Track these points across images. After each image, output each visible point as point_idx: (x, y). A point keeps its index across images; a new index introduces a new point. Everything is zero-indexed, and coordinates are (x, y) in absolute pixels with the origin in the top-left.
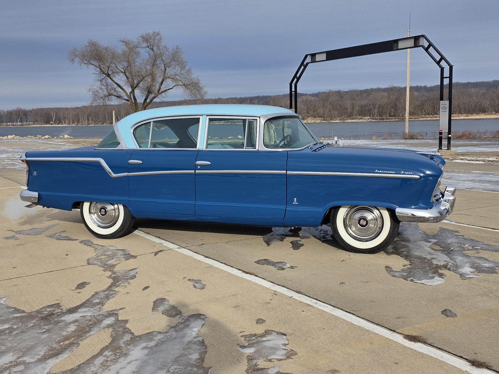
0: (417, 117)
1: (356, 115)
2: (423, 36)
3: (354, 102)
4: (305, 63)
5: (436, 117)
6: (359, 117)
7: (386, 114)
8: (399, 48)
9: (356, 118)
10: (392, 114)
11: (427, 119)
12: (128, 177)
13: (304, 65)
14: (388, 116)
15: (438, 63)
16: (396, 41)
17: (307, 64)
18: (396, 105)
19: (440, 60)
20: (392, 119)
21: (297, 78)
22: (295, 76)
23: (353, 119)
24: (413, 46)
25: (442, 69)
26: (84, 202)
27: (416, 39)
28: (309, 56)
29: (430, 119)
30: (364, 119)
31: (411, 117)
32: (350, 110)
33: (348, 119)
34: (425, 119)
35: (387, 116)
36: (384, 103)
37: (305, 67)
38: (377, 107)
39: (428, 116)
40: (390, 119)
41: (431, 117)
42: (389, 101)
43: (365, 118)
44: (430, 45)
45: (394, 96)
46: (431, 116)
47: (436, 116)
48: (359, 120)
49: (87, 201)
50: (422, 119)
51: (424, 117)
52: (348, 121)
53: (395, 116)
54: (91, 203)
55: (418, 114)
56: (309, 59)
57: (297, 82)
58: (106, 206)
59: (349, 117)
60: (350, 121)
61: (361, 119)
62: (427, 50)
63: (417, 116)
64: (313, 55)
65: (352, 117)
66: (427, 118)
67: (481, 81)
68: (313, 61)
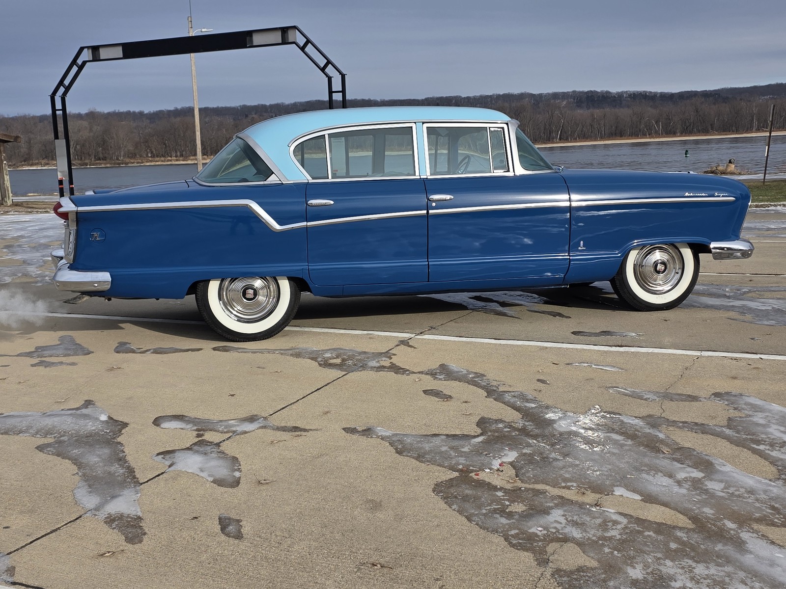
0: (140, 161)
1: (38, 159)
2: (295, 27)
3: (32, 136)
4: (80, 62)
5: (171, 161)
6: (43, 162)
7: (90, 155)
8: (255, 44)
9: (38, 163)
10: (101, 156)
11: (157, 163)
12: (307, 228)
13: (77, 65)
14: (93, 159)
15: (323, 70)
16: (250, 33)
17: (84, 63)
18: (104, 142)
19: (326, 66)
20: (101, 164)
21: (64, 86)
22: (61, 83)
23: (32, 165)
24: (281, 42)
25: (330, 79)
26: (209, 281)
27: (284, 30)
28: (86, 50)
29: (162, 163)
30: (53, 165)
31: (132, 161)
32: (25, 149)
33: (23, 165)
34: (152, 164)
35: (91, 160)
36: (84, 137)
37: (81, 68)
38: (74, 145)
39: (158, 159)
40: (97, 164)
41: (162, 161)
42: (92, 134)
43: (53, 163)
44: (308, 41)
45: (99, 127)
46: (163, 159)
47: (170, 158)
48: (44, 167)
49: (215, 278)
50: (148, 164)
51: (151, 161)
52: (24, 169)
53: (105, 159)
54: (222, 281)
55: (141, 156)
56: (86, 55)
57: (65, 94)
58: (252, 284)
59: (25, 161)
60: (27, 168)
61: (48, 164)
62: (302, 49)
63: (140, 159)
64: (95, 49)
65: (31, 162)
66: (157, 161)
67: (224, 106)
68: (96, 58)
